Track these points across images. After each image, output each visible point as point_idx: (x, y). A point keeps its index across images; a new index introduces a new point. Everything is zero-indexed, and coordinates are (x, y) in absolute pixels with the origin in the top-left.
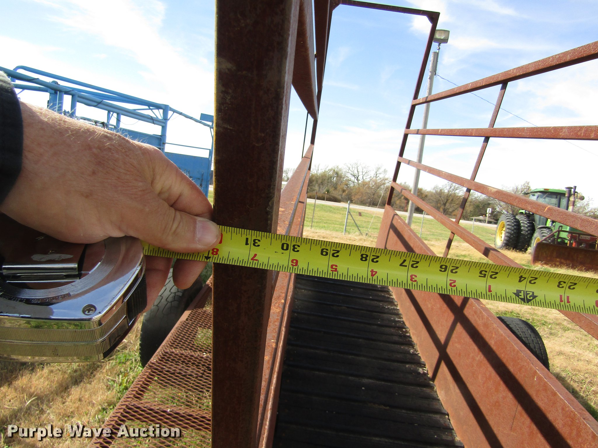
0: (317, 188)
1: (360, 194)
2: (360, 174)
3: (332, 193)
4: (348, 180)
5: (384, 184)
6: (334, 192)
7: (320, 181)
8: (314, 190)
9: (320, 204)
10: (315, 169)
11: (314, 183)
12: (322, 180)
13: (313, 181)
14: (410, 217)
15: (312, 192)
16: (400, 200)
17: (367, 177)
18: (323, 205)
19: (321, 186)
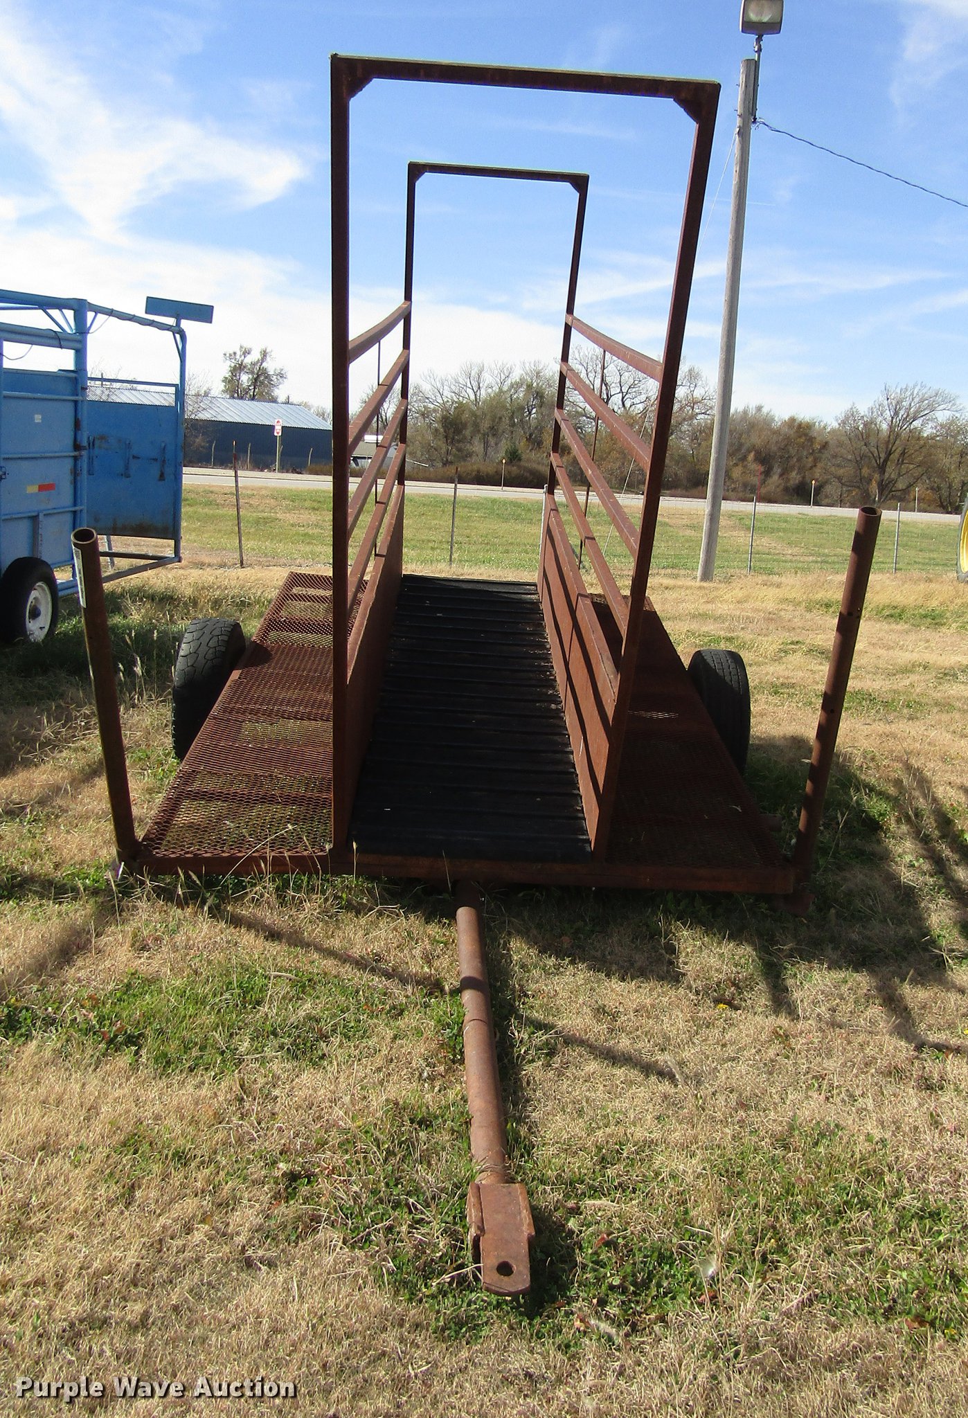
0: (477, 447)
1: (614, 454)
2: (614, 390)
3: (529, 460)
4: (577, 412)
5: (693, 417)
6: (533, 455)
7: (485, 425)
8: (470, 455)
9: (486, 499)
10: (469, 385)
11: (467, 432)
12: (493, 421)
13: (464, 426)
14: (714, 517)
15: (465, 460)
16: (745, 467)
17: (636, 401)
18: (494, 501)
19: (492, 441)
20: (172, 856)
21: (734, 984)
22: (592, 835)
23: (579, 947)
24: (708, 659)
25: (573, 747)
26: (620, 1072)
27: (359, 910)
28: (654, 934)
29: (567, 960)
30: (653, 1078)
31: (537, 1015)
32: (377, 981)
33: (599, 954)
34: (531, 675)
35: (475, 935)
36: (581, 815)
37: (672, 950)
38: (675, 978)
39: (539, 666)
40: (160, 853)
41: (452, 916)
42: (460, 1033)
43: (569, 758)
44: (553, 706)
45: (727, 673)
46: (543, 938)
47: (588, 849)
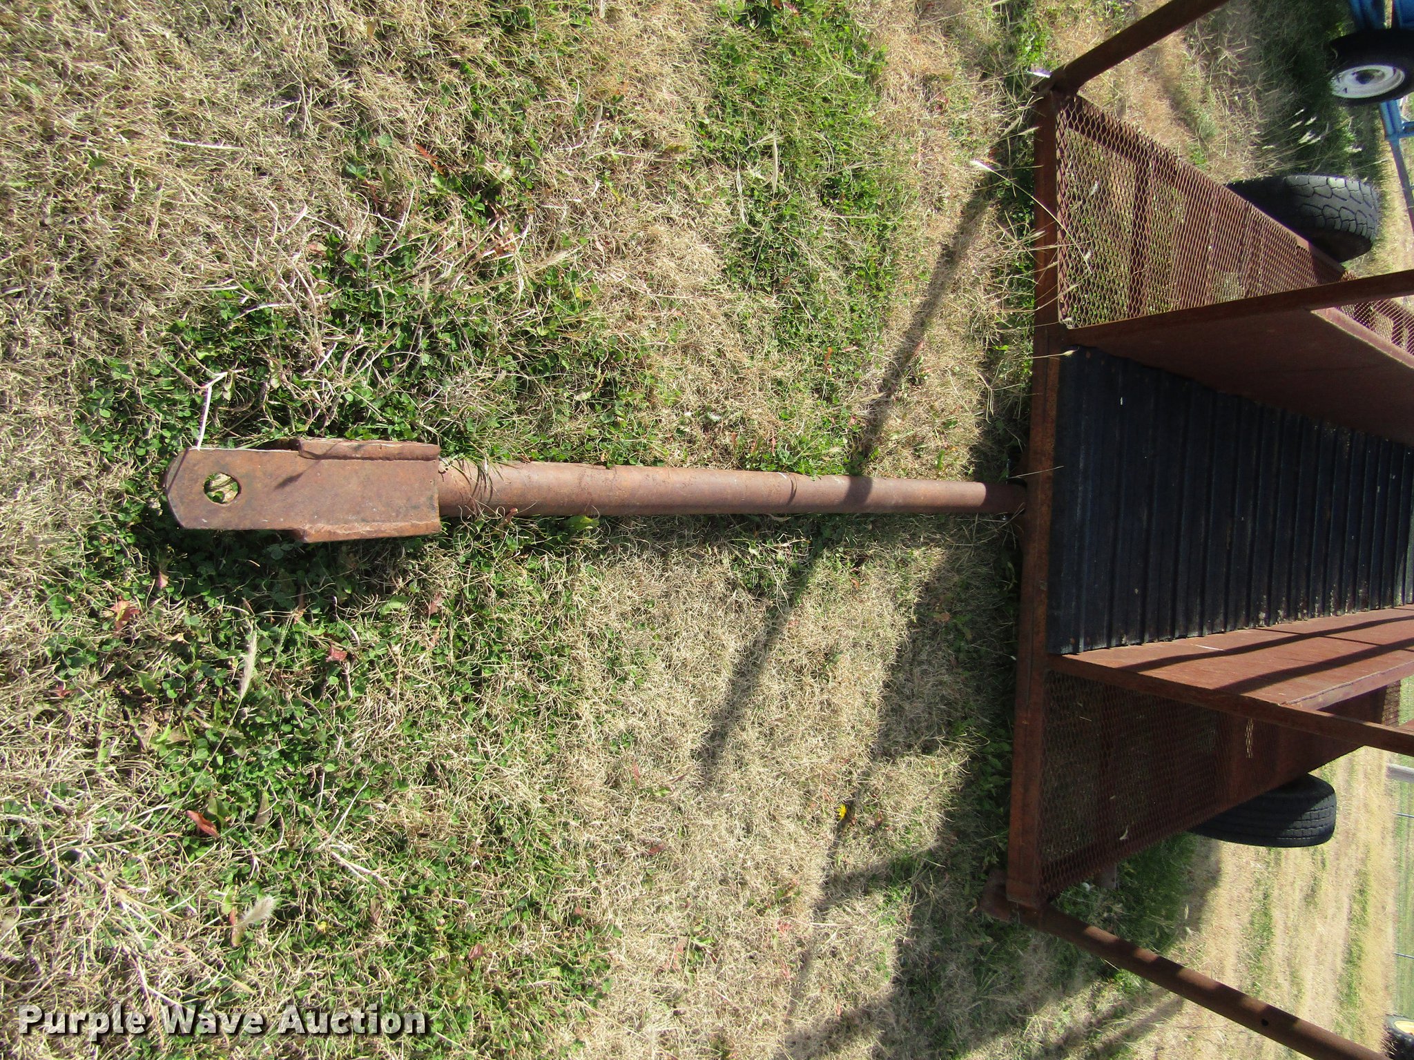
20: (1058, 134)
21: (879, 825)
22: (1084, 657)
23: (935, 633)
24: (1325, 803)
25: (1208, 636)
26: (722, 682)
27: (989, 364)
28: (951, 728)
29: (914, 618)
30: (707, 725)
31: (820, 574)
32: (877, 373)
33: (924, 657)
34: (1303, 591)
35: (941, 501)
36: (1114, 642)
37: (928, 749)
38: (885, 751)
39: (1314, 602)
40: (1061, 118)
41: (977, 477)
42: (781, 468)
43: (1194, 630)
44: (1263, 615)
45: (1305, 824)
46: (947, 589)
47: (1064, 650)
